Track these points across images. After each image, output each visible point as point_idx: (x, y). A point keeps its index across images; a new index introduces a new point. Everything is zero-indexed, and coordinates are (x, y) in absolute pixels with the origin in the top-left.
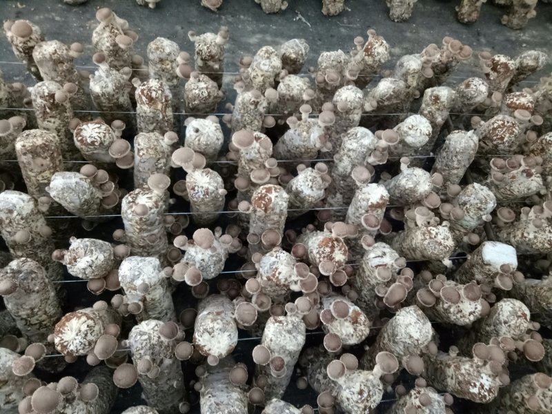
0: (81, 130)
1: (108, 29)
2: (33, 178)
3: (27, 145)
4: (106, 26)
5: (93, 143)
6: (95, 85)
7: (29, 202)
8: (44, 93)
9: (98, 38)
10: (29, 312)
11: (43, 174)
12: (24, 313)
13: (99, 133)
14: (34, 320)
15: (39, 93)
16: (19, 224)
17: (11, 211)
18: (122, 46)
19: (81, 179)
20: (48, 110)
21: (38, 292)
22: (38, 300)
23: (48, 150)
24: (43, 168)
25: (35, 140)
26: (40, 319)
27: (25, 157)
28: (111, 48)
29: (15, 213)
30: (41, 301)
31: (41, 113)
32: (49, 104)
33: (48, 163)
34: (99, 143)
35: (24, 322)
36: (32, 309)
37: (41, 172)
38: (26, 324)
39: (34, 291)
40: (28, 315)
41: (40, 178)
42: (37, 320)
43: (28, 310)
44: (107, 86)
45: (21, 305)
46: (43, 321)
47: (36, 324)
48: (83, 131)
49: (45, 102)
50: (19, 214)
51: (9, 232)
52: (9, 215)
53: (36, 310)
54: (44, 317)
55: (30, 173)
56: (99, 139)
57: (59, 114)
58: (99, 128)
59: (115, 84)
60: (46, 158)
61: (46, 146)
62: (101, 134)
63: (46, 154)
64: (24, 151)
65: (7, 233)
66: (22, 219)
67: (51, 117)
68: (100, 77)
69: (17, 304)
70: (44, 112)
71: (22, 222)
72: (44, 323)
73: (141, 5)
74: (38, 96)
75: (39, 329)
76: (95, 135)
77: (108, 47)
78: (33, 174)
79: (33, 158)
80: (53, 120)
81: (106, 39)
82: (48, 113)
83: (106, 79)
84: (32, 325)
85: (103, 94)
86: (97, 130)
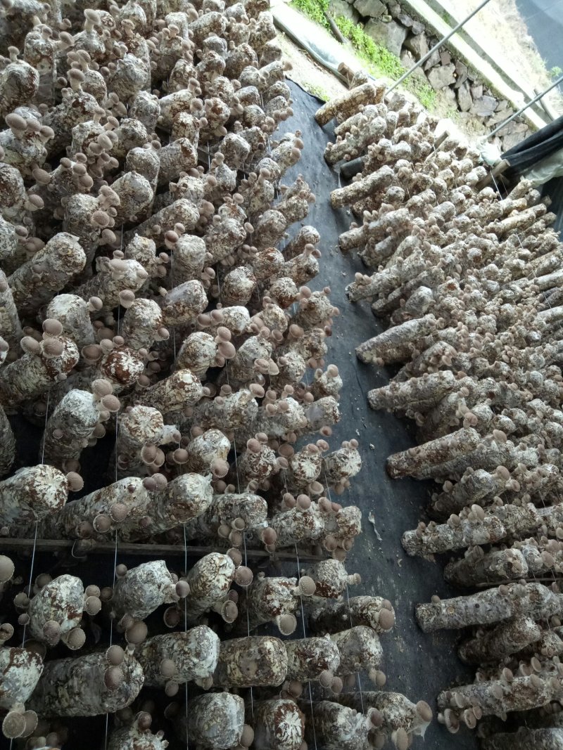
0: (293, 711)
1: (409, 714)
2: (232, 657)
3: (271, 656)
4: (411, 711)
5: (279, 731)
6: (346, 716)
7: (209, 672)
8: (327, 656)
9: (397, 704)
10: (76, 690)
11: (237, 670)
12: (75, 683)
13: (292, 737)
14: (62, 691)
15: (326, 650)
16: (183, 664)
17: (198, 655)
18: (394, 735)
19: (238, 735)
20: (308, 660)
21: (101, 705)
22: (89, 702)
23: (266, 678)
24: (245, 670)
25: (277, 665)
26: (64, 699)
27: (257, 651)
28: (389, 720)
29: (196, 660)
30: (89, 705)
31: (304, 650)
32: (315, 662)
33: (252, 676)
34: (280, 739)
35: (62, 678)
36: (79, 694)
37: (239, 667)
38: (58, 680)
39: (103, 701)
40: (72, 687)
41: (233, 665)
42: (63, 696)
43: (80, 689)
44: (346, 733)
45: (86, 681)
46: (60, 702)
47: (57, 692)
48: (291, 714)
49: (317, 657)
50: (195, 665)
51: (172, 647)
52: (194, 653)
53: (77, 698)
54: (66, 704)
55: (238, 653)
56: (285, 738)
57: (305, 671)
58: (298, 734)
59: (351, 743)
60: (258, 675)
61: (272, 676)
62: (291, 740)
63: (261, 675)
64: (263, 652)
65: (171, 644)
66: (189, 668)
67: (301, 662)
68: (355, 722)
69: (88, 677)
70: (305, 655)
71: (185, 667)
72: (57, 702)
73: (437, 701)
74: (323, 650)
75: (49, 694)
76: (289, 731)
77: (389, 717)
78: (237, 657)
79: (256, 660)
80: (298, 664)
81: (397, 713)
82: (305, 659)
83: (354, 730)
84: (57, 687)
85: (336, 728)
86: (294, 732)
